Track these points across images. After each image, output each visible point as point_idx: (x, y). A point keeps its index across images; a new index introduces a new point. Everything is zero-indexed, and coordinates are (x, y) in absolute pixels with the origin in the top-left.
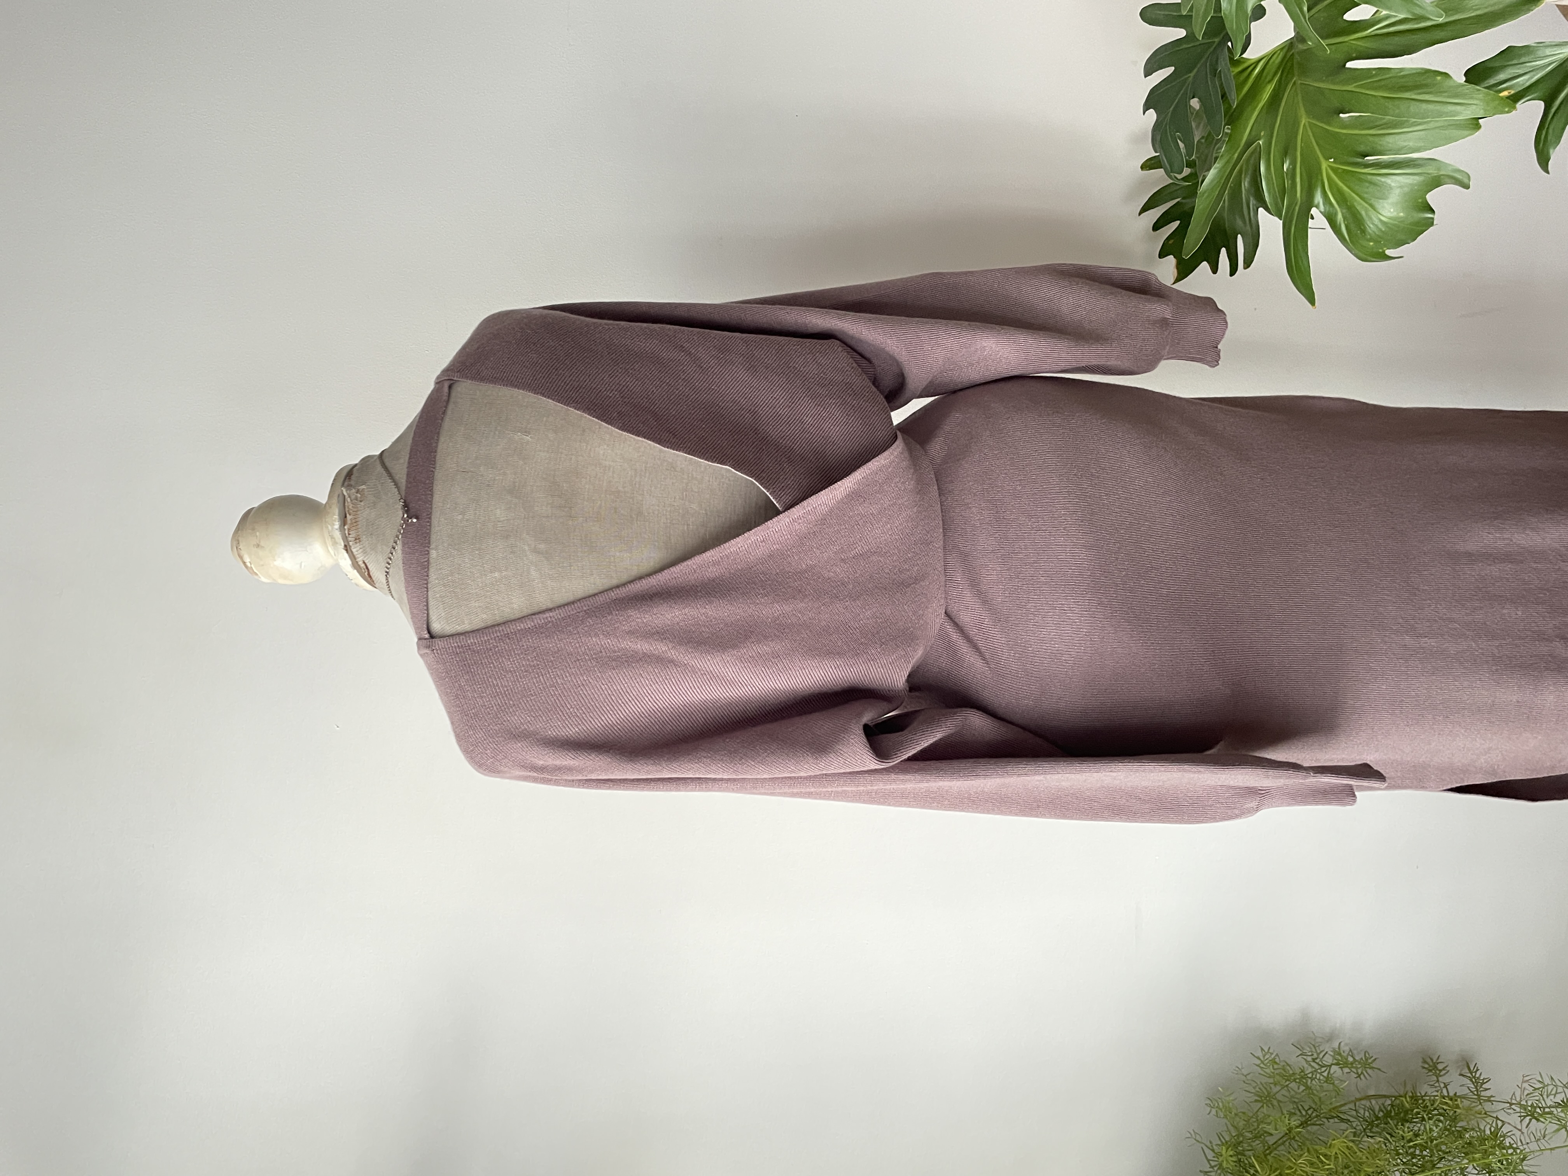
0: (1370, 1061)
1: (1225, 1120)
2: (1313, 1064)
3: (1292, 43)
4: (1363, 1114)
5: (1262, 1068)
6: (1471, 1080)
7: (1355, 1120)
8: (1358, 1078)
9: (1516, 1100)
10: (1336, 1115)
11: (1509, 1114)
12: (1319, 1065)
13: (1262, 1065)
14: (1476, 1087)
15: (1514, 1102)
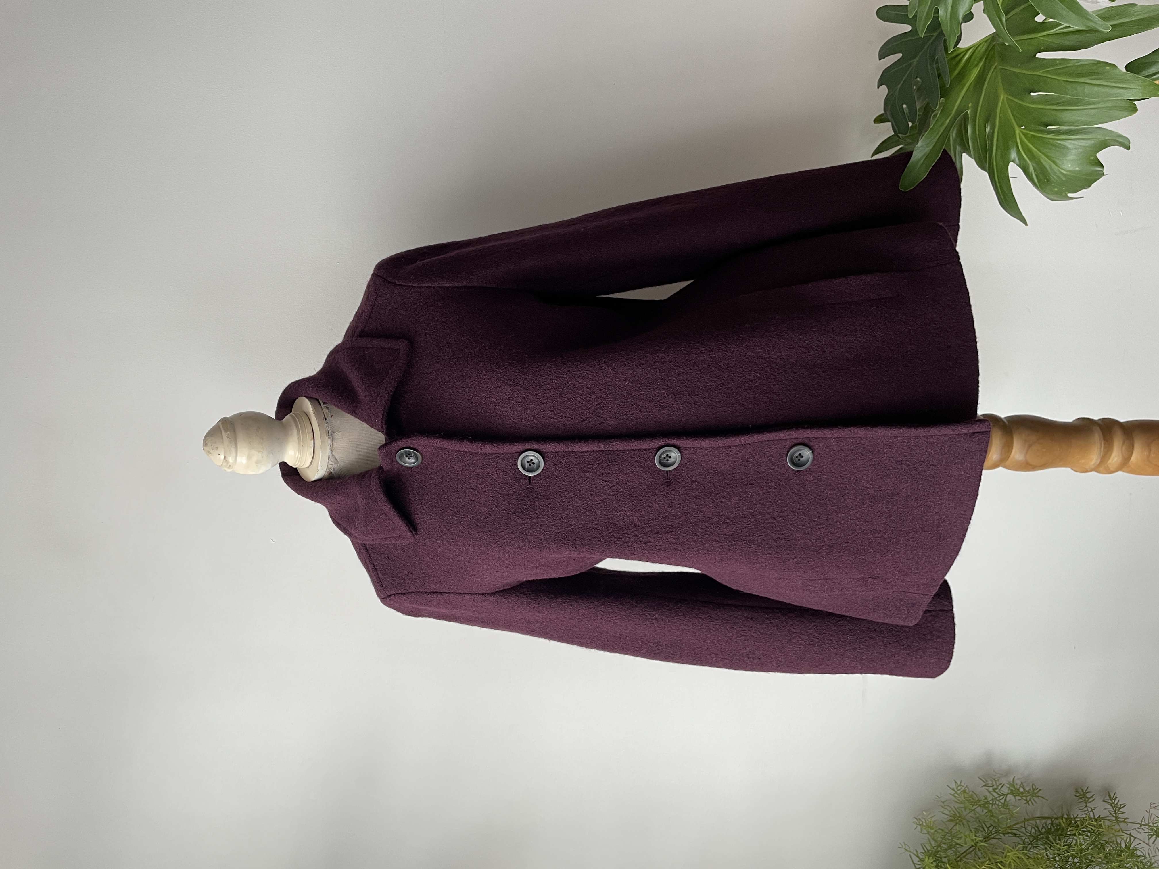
0: (1036, 791)
1: (927, 835)
2: (994, 794)
3: (993, 36)
4: (1030, 830)
5: (955, 797)
6: (1111, 805)
7: (1024, 835)
8: (1027, 804)
9: (1145, 822)
10: (1011, 832)
11: (1140, 833)
12: (999, 794)
13: (956, 795)
14: (1115, 811)
15: (1143, 823)
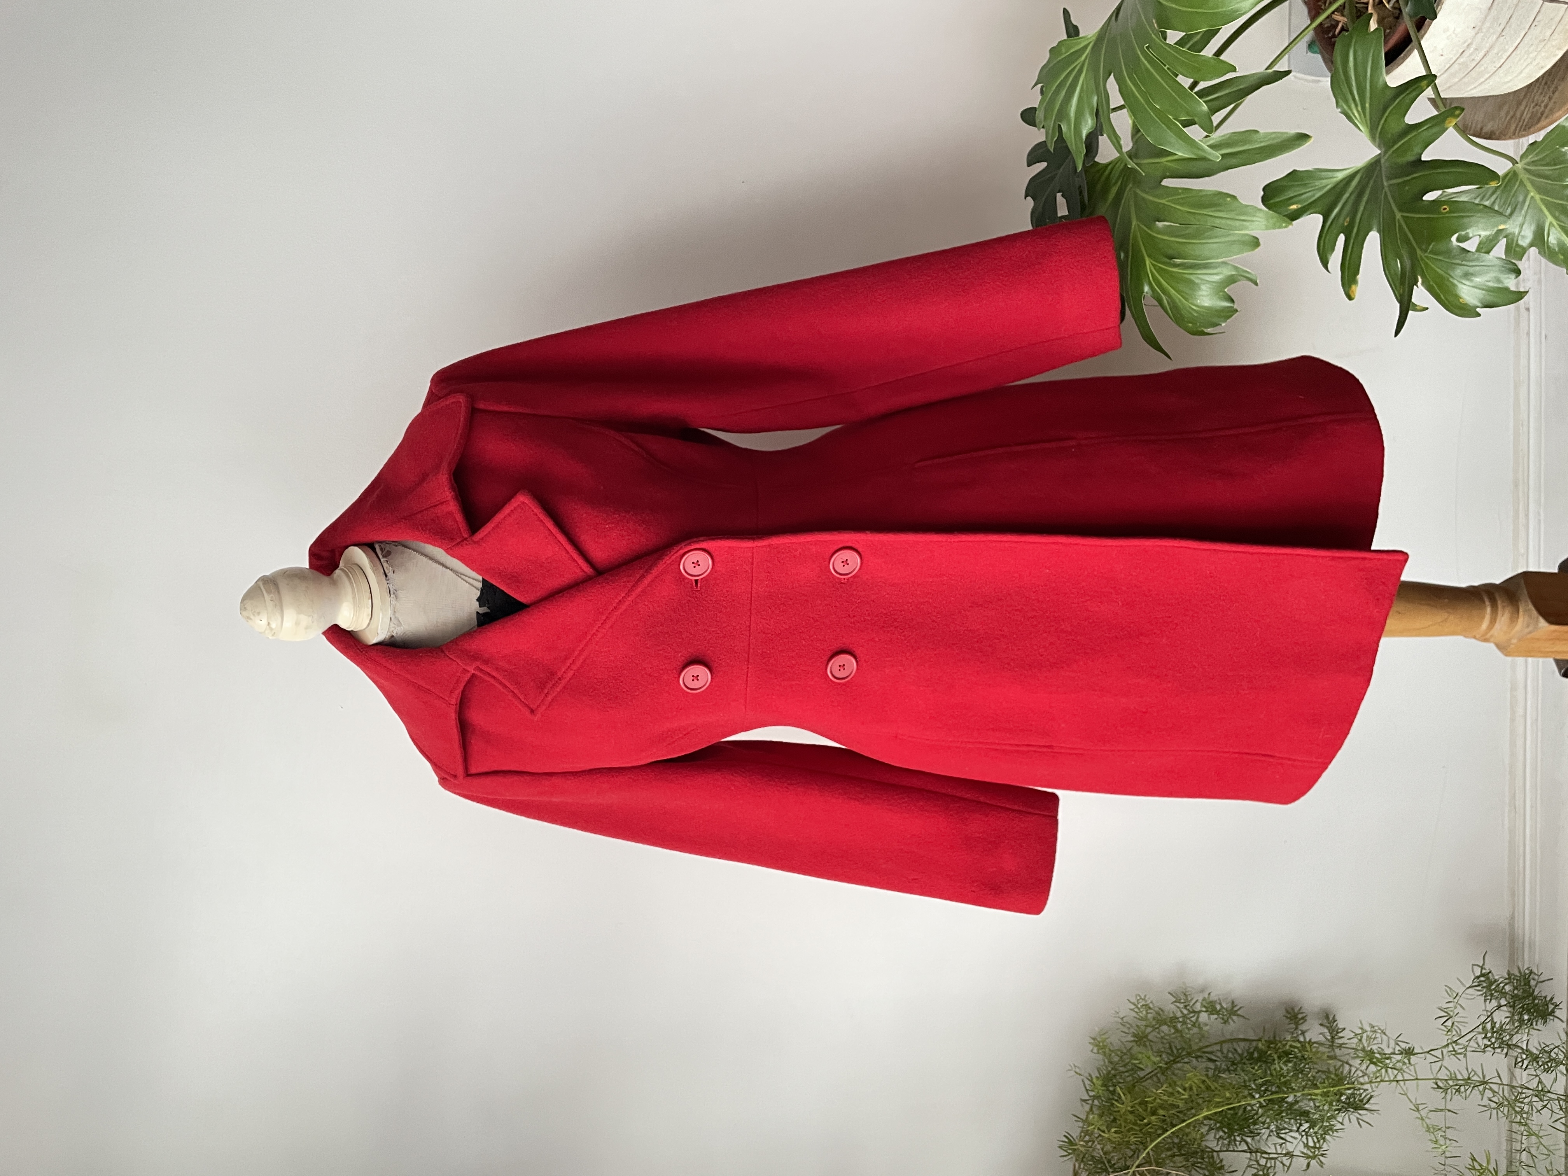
0: (1236, 1009)
1: (1104, 1057)
2: (1184, 1010)
4: (1227, 1054)
5: (1137, 1012)
8: (1224, 1024)
12: (1189, 1011)
14: (1332, 1035)
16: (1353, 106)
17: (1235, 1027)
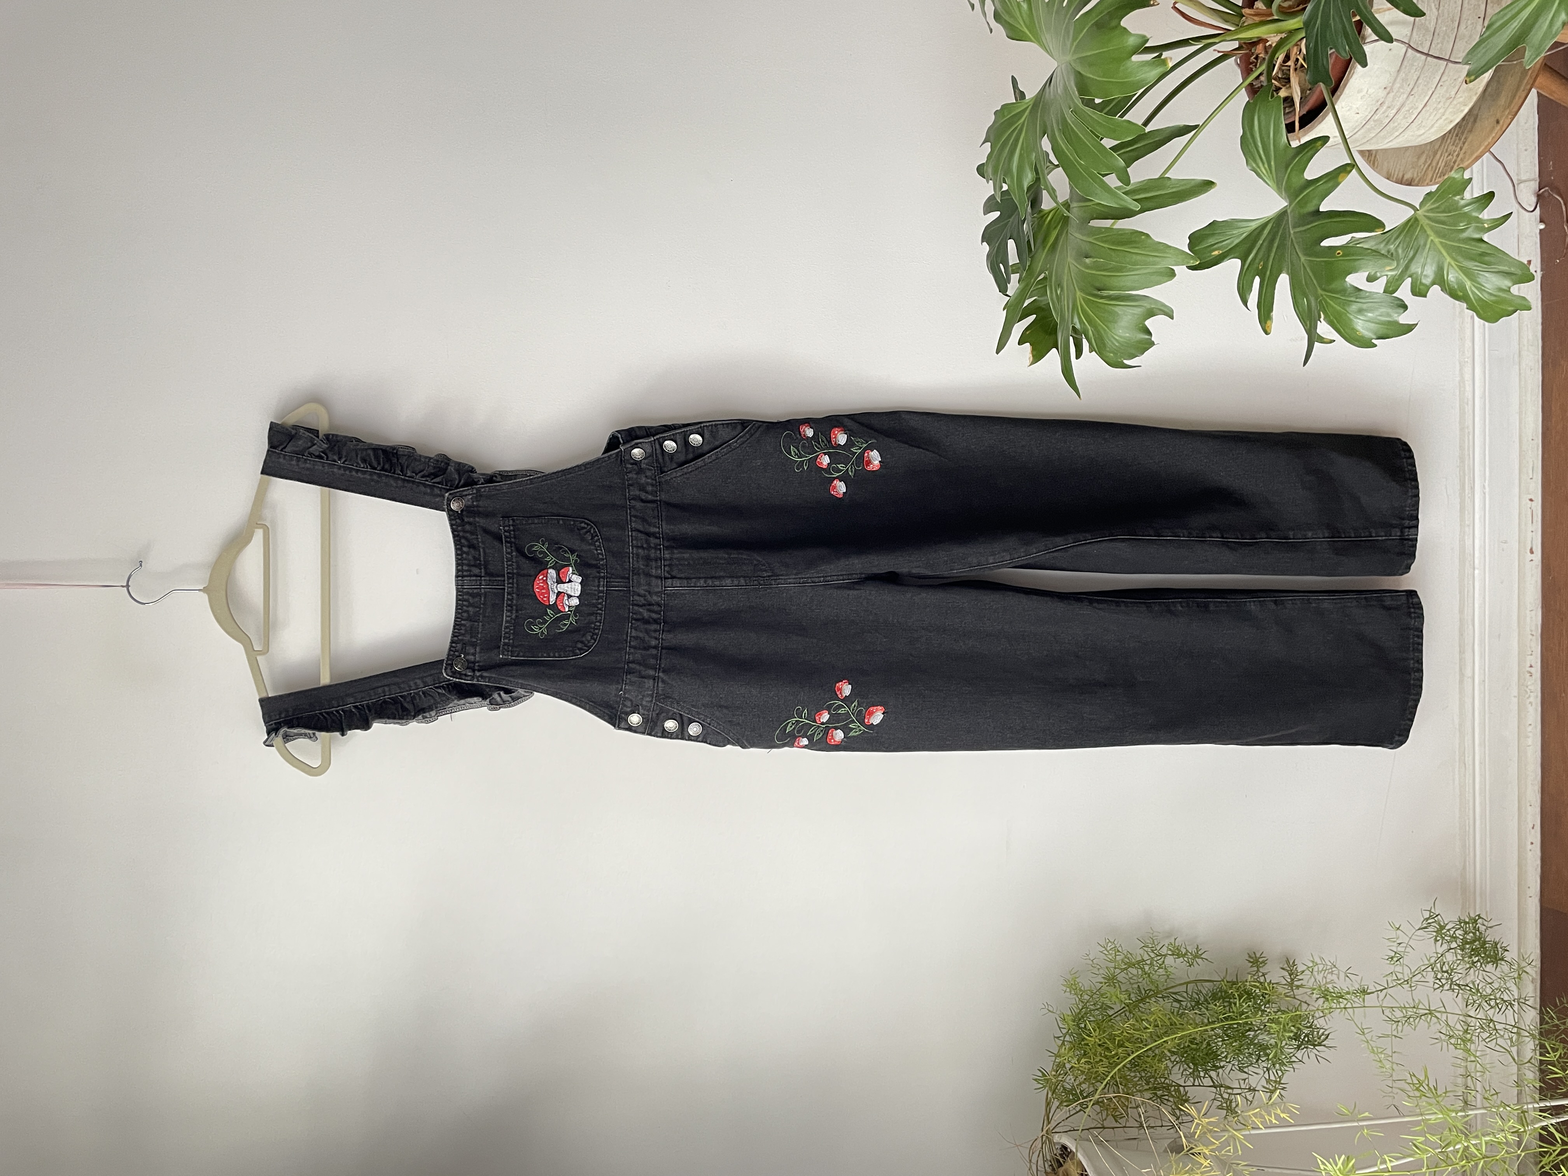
0: (1199, 954)
1: (1075, 996)
2: (1151, 953)
5: (1108, 955)
6: (1289, 973)
8: (1189, 967)
14: (1290, 979)
16: (1261, 165)
17: (1200, 970)
